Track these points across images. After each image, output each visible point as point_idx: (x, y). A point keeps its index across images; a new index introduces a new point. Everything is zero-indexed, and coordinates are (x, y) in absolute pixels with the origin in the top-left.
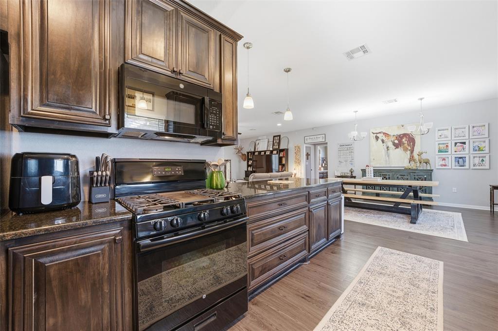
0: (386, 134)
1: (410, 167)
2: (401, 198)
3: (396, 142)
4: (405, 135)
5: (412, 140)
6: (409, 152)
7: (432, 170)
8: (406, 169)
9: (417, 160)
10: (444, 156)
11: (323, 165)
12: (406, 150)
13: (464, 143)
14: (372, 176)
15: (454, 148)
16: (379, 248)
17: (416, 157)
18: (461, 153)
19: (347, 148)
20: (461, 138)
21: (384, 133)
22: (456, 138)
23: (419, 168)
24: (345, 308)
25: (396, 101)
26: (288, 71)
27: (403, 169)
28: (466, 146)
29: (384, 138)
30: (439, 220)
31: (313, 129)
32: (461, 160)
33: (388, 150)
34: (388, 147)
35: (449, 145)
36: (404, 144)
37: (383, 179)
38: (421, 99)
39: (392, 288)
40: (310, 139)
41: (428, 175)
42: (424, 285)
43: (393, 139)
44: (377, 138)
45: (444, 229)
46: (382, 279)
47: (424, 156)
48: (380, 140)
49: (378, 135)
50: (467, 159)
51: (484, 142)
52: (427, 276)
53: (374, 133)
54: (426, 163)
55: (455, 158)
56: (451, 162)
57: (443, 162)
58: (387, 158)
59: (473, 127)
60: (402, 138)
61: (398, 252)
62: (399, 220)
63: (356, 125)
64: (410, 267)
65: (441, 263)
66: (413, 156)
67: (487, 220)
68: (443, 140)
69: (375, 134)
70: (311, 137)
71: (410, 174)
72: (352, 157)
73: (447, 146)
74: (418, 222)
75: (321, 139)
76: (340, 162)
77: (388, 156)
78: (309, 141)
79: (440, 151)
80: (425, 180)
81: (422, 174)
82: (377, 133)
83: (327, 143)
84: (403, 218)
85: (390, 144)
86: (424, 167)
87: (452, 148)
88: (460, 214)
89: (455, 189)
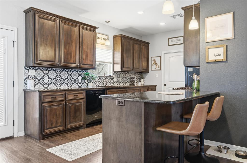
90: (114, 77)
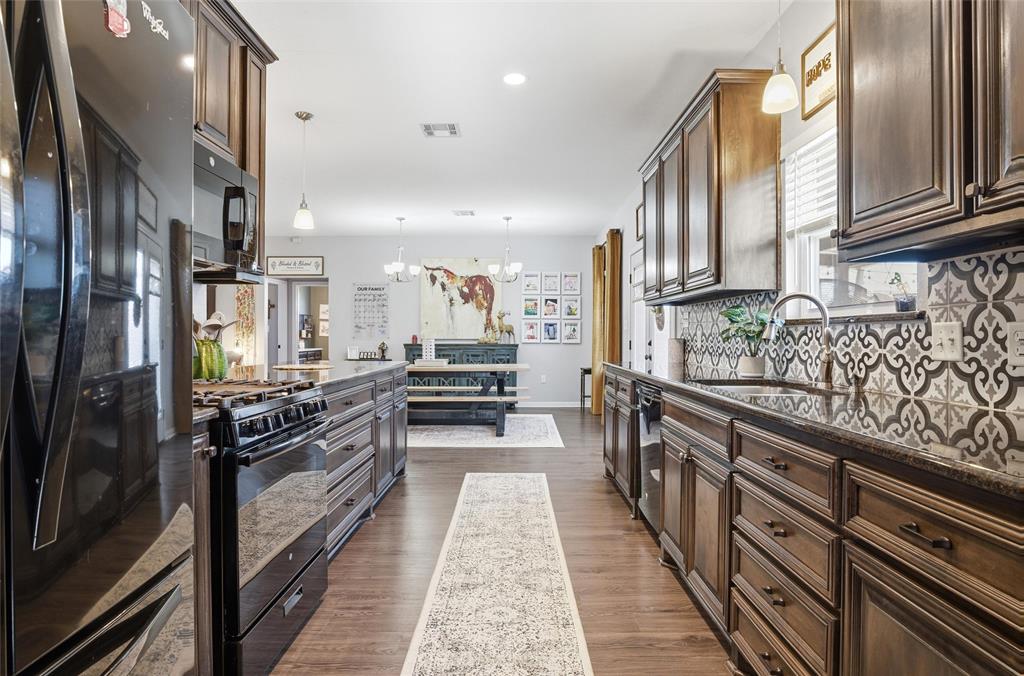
0: (449, 274)
1: (487, 340)
2: (479, 395)
3: (466, 290)
4: (480, 278)
5: (489, 290)
6: (484, 312)
7: (517, 346)
8: (480, 344)
9: (497, 326)
10: (531, 321)
11: (304, 335)
12: (479, 307)
13: (555, 301)
14: (433, 357)
15: (544, 308)
16: (468, 475)
17: (495, 322)
18: (552, 316)
19: (373, 294)
20: (551, 293)
21: (446, 271)
22: (547, 293)
23: (499, 342)
24: (459, 545)
25: (472, 214)
26: (305, 117)
27: (476, 343)
28: (557, 306)
29: (445, 280)
30: (530, 427)
31: (291, 239)
32: (551, 328)
33: (452, 304)
34: (451, 300)
35: (538, 302)
36: (477, 295)
37: (449, 363)
38: (508, 219)
39: (501, 512)
40: (281, 263)
41: (510, 353)
42: (532, 500)
43: (460, 284)
44: (433, 279)
45: (538, 437)
46: (487, 506)
47: (507, 321)
48: (438, 284)
49: (436, 273)
50: (558, 327)
51: (576, 301)
52: (533, 491)
53: (427, 269)
54: (509, 333)
55: (546, 324)
56: (540, 332)
57: (530, 332)
58: (450, 322)
59: (566, 276)
60: (475, 284)
61: (494, 474)
62: (479, 434)
63: (402, 249)
64: (513, 487)
65: (544, 475)
66: (490, 320)
67: (577, 420)
68: (532, 294)
69: (430, 271)
70: (286, 260)
71: (487, 353)
72: (383, 317)
73: (536, 304)
74: (505, 433)
75: (311, 269)
76: (357, 326)
77: (452, 317)
78: (281, 270)
79: (527, 313)
80: (508, 362)
81: (504, 352)
82: (434, 269)
83: (327, 280)
84: (484, 431)
85: (456, 295)
86: (505, 340)
87: (542, 309)
88: (551, 416)
89: (543, 378)
90: (932, 315)
